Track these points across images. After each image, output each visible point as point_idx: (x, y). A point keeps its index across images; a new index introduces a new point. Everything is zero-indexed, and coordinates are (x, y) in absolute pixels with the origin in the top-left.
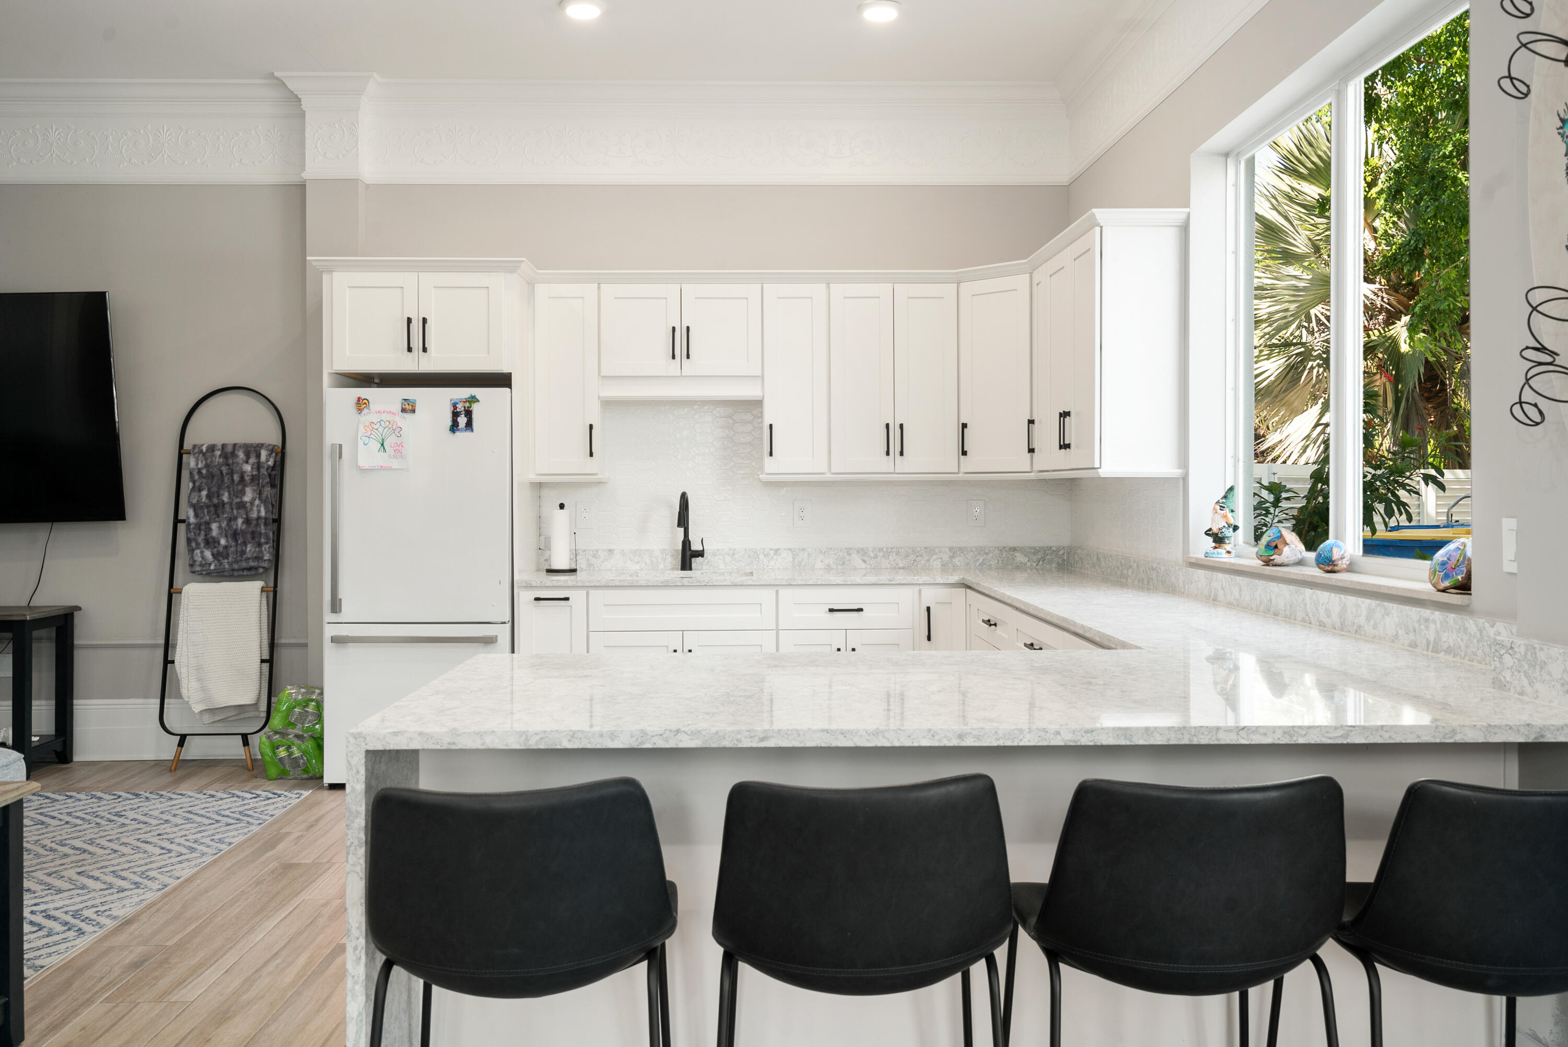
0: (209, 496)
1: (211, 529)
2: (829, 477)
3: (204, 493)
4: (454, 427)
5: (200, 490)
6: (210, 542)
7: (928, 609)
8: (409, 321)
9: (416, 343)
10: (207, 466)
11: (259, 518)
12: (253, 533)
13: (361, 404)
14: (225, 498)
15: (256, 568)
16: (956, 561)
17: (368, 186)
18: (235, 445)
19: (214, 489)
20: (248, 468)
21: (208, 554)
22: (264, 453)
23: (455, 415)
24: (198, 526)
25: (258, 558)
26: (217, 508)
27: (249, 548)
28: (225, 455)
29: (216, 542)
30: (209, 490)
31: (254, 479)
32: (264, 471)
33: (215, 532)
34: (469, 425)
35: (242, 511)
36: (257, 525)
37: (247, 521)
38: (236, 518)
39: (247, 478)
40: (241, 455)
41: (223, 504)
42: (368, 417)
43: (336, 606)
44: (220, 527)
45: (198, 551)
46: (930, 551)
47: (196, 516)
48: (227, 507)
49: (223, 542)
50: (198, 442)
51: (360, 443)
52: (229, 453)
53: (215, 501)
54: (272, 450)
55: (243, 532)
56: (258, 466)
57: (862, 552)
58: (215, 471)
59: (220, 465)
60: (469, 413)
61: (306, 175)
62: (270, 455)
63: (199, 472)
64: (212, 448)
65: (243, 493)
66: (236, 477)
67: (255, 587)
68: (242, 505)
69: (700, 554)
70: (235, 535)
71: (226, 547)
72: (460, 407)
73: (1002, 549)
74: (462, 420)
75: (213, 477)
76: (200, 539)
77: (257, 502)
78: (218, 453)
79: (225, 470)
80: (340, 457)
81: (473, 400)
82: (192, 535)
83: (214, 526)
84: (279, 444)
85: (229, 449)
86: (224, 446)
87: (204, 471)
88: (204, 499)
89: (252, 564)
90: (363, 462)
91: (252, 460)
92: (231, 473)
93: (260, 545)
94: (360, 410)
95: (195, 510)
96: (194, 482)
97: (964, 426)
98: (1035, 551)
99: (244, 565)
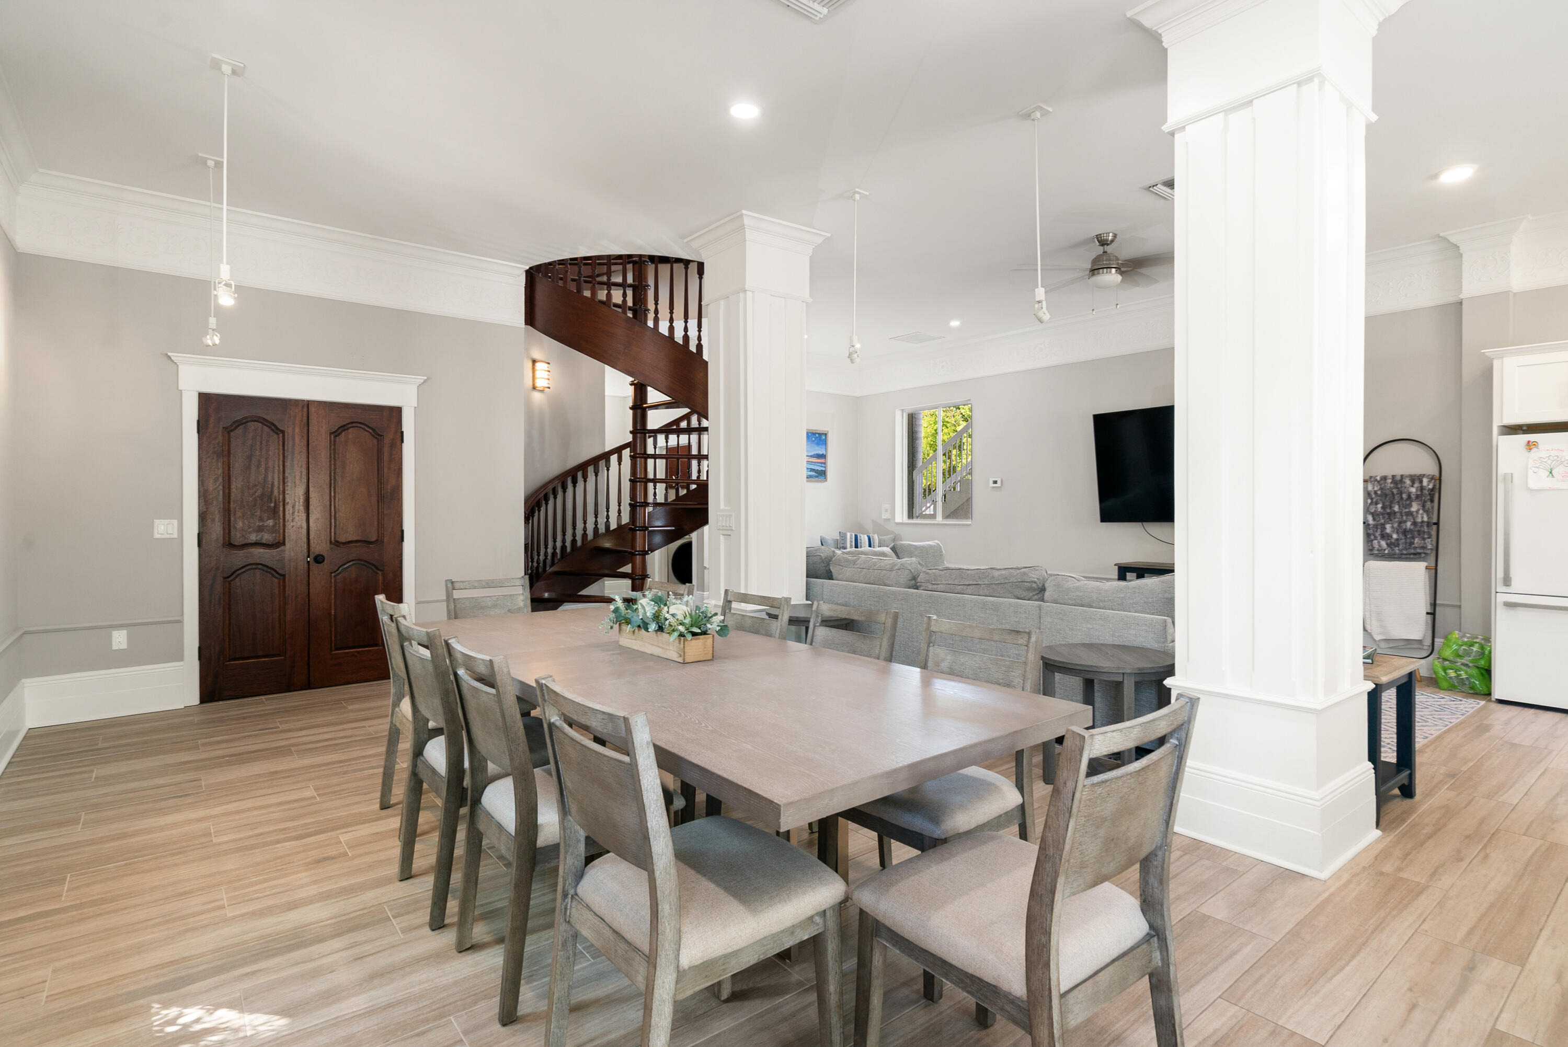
0: (1382, 508)
1: (1385, 528)
3: (1380, 506)
5: (1376, 504)
6: (1384, 536)
10: (1381, 489)
11: (1423, 522)
12: (1419, 531)
13: (1530, 446)
14: (1396, 508)
15: (1420, 554)
17: (1515, 294)
18: (1402, 476)
19: (1387, 503)
20: (1413, 490)
21: (1383, 544)
22: (1425, 481)
24: (1376, 526)
25: (1424, 548)
26: (1391, 516)
27: (1416, 540)
28: (1395, 482)
29: (1389, 536)
30: (1383, 504)
31: (1417, 497)
32: (1426, 492)
33: (1388, 530)
35: (1410, 517)
36: (1422, 526)
37: (1415, 524)
38: (1405, 522)
39: (1413, 496)
40: (1408, 482)
41: (1395, 513)
42: (1536, 454)
43: (1507, 581)
44: (1392, 527)
45: (1375, 542)
47: (1374, 519)
48: (1398, 515)
49: (1395, 537)
50: (1373, 475)
51: (1530, 472)
52: (1398, 482)
53: (1388, 510)
54: (1432, 478)
55: (1411, 531)
56: (1422, 488)
58: (1387, 492)
59: (1391, 489)
61: (1462, 296)
62: (1430, 482)
63: (1376, 492)
64: (1384, 478)
65: (1410, 505)
66: (1405, 496)
67: (1421, 565)
68: (1410, 514)
70: (1405, 532)
71: (1397, 540)
75: (1386, 495)
76: (1378, 534)
77: (1421, 512)
78: (1389, 481)
79: (1395, 491)
80: (1512, 482)
82: (1371, 531)
83: (1387, 526)
84: (1437, 474)
85: (1398, 478)
86: (1393, 477)
87: (1379, 492)
88: (1379, 510)
89: (1419, 551)
90: (1532, 485)
91: (1417, 485)
92: (1401, 493)
93: (1424, 539)
94: (1529, 450)
95: (1373, 516)
96: (1372, 499)
99: (1412, 551)
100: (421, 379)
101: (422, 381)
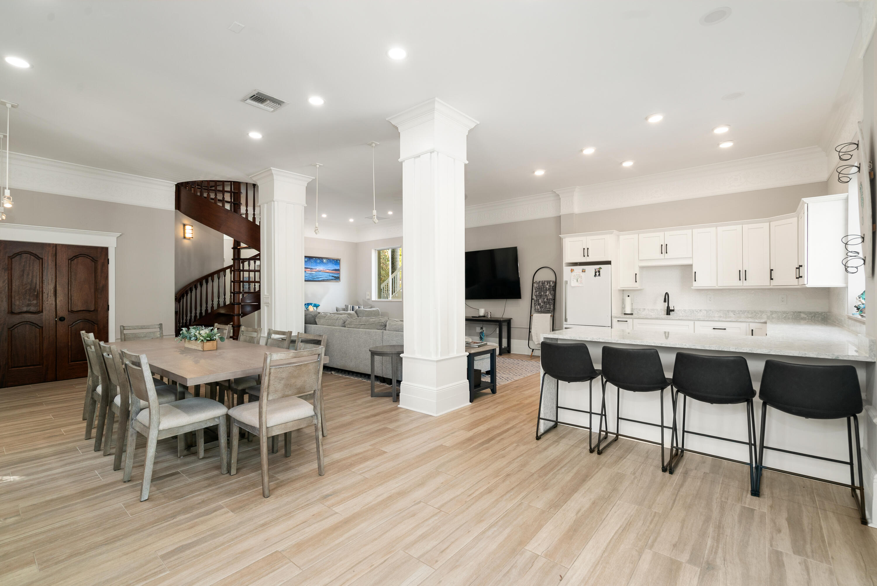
0: (539, 293)
1: (539, 301)
2: (717, 287)
3: (538, 292)
4: (595, 275)
5: (537, 292)
6: (539, 304)
7: (752, 330)
8: (584, 249)
9: (586, 254)
11: (550, 298)
12: (549, 302)
13: (572, 270)
14: (542, 294)
15: (550, 311)
16: (774, 316)
17: (576, 214)
18: (545, 281)
19: (540, 292)
20: (547, 286)
21: (539, 307)
22: (551, 283)
23: (596, 272)
24: (536, 300)
25: (550, 308)
26: (541, 296)
27: (548, 305)
28: (542, 283)
31: (549, 289)
32: (551, 287)
33: (540, 302)
34: (599, 275)
35: (546, 297)
36: (550, 300)
37: (547, 299)
38: (545, 299)
39: (547, 289)
40: (546, 283)
41: (542, 295)
42: (574, 273)
43: (566, 320)
44: (541, 301)
45: (536, 306)
46: (762, 312)
47: (536, 298)
48: (543, 296)
49: (542, 304)
50: (537, 281)
51: (572, 280)
52: (543, 283)
53: (540, 294)
54: (553, 282)
55: (546, 302)
56: (550, 286)
57: (733, 312)
58: (540, 287)
59: (541, 286)
60: (599, 272)
61: (561, 214)
62: (553, 283)
63: (537, 287)
64: (540, 282)
65: (546, 292)
66: (545, 289)
67: (548, 316)
68: (546, 295)
69: (673, 310)
70: (545, 302)
71: (542, 305)
72: (597, 270)
73: (794, 313)
74: (597, 274)
75: (540, 289)
76: (537, 303)
77: (550, 295)
78: (541, 283)
80: (567, 283)
81: (600, 268)
82: (535, 302)
83: (540, 300)
84: (555, 280)
85: (543, 282)
86: (542, 281)
88: (538, 294)
89: (548, 310)
90: (573, 285)
91: (549, 284)
92: (544, 288)
93: (550, 305)
94: (572, 272)
96: (536, 290)
97: (772, 270)
98: (810, 313)
99: (547, 310)
100: (119, 234)
101: (119, 235)
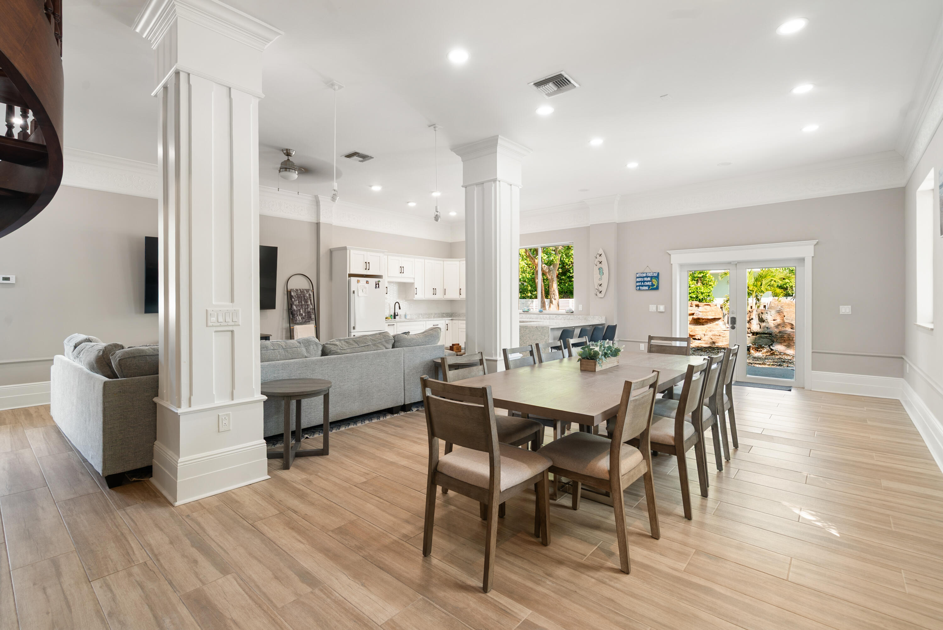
0: (298, 302)
2: (424, 299)
3: (297, 302)
4: (376, 287)
7: (447, 324)
8: (366, 263)
9: (367, 268)
10: (297, 294)
13: (358, 281)
14: (303, 303)
16: (435, 316)
19: (300, 301)
21: (300, 317)
23: (376, 284)
28: (301, 291)
29: (302, 315)
30: (298, 301)
31: (309, 298)
33: (302, 312)
34: (379, 287)
41: (303, 305)
42: (359, 284)
43: (354, 328)
44: (304, 311)
45: (297, 317)
46: (432, 314)
47: (296, 308)
49: (304, 314)
50: (292, 288)
51: (359, 290)
53: (301, 304)
54: (311, 291)
57: (421, 314)
58: (300, 296)
59: (300, 295)
60: (378, 284)
61: (319, 221)
63: (295, 296)
64: (296, 290)
69: (397, 315)
72: (377, 283)
73: (442, 313)
74: (377, 286)
75: (299, 297)
76: (298, 314)
78: (299, 291)
79: (302, 295)
80: (354, 293)
81: (379, 281)
83: (301, 310)
84: (312, 289)
87: (296, 296)
88: (297, 303)
91: (308, 293)
95: (296, 306)
96: (294, 299)
97: (445, 289)
98: (446, 313)
